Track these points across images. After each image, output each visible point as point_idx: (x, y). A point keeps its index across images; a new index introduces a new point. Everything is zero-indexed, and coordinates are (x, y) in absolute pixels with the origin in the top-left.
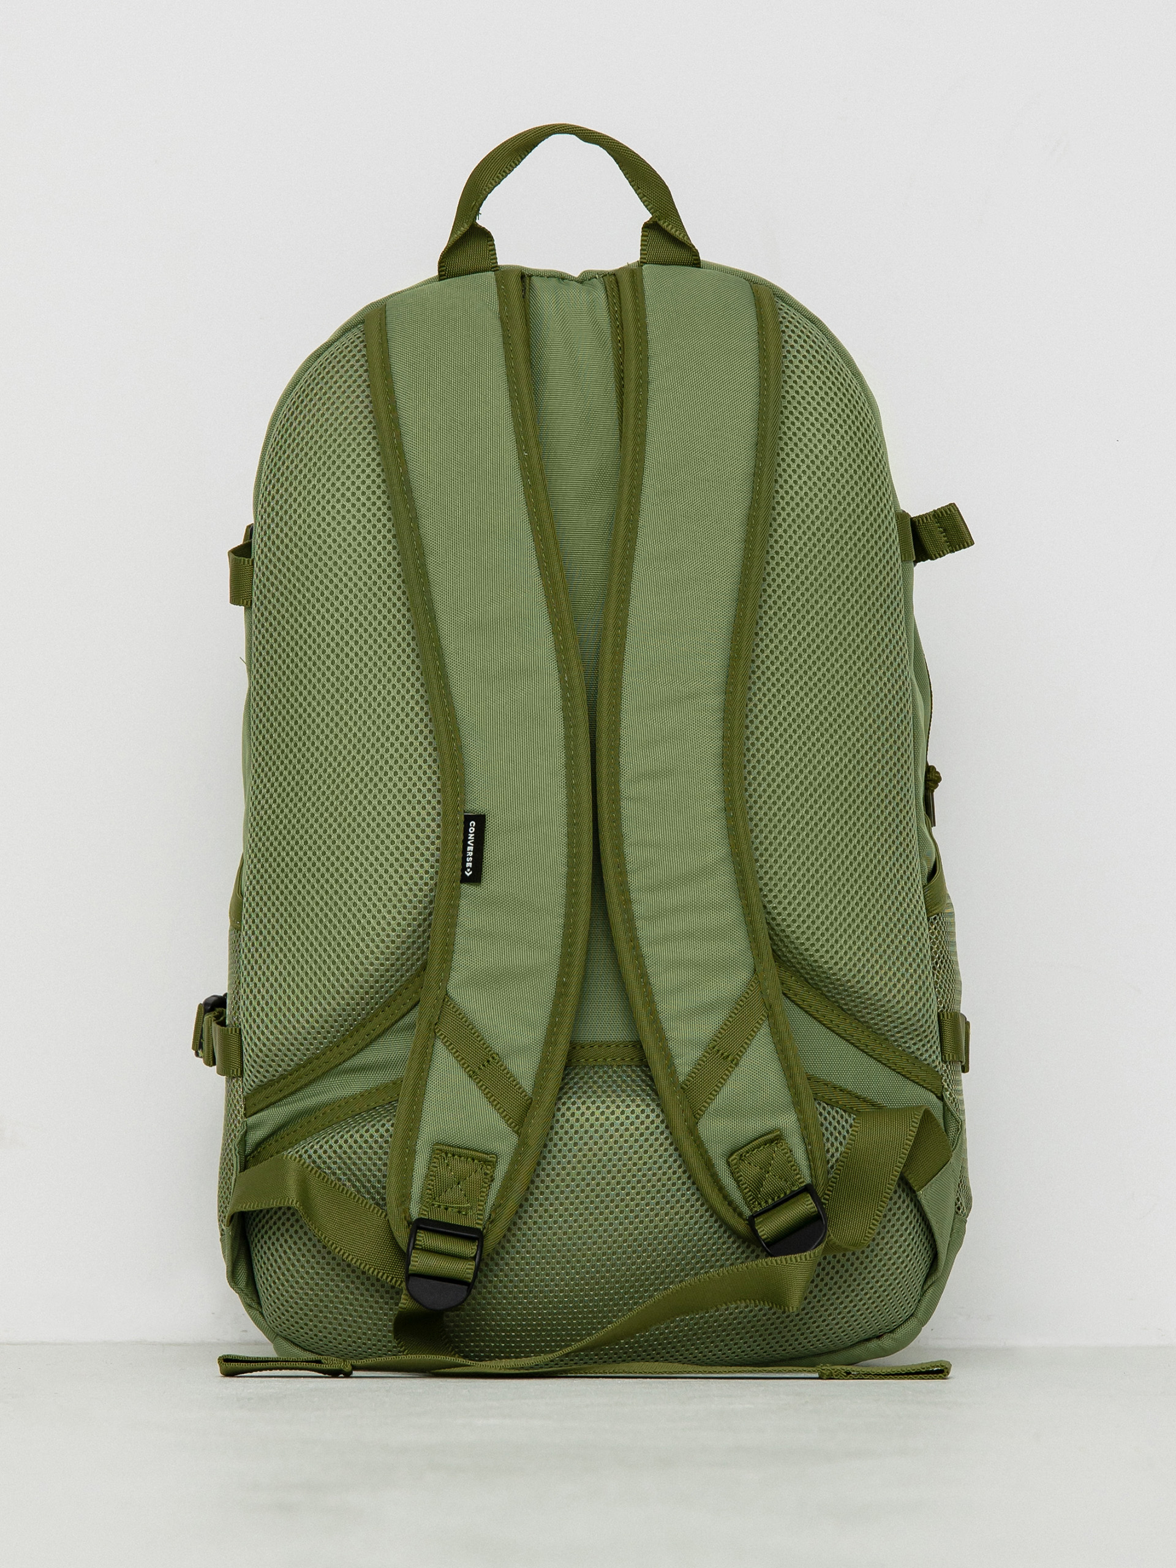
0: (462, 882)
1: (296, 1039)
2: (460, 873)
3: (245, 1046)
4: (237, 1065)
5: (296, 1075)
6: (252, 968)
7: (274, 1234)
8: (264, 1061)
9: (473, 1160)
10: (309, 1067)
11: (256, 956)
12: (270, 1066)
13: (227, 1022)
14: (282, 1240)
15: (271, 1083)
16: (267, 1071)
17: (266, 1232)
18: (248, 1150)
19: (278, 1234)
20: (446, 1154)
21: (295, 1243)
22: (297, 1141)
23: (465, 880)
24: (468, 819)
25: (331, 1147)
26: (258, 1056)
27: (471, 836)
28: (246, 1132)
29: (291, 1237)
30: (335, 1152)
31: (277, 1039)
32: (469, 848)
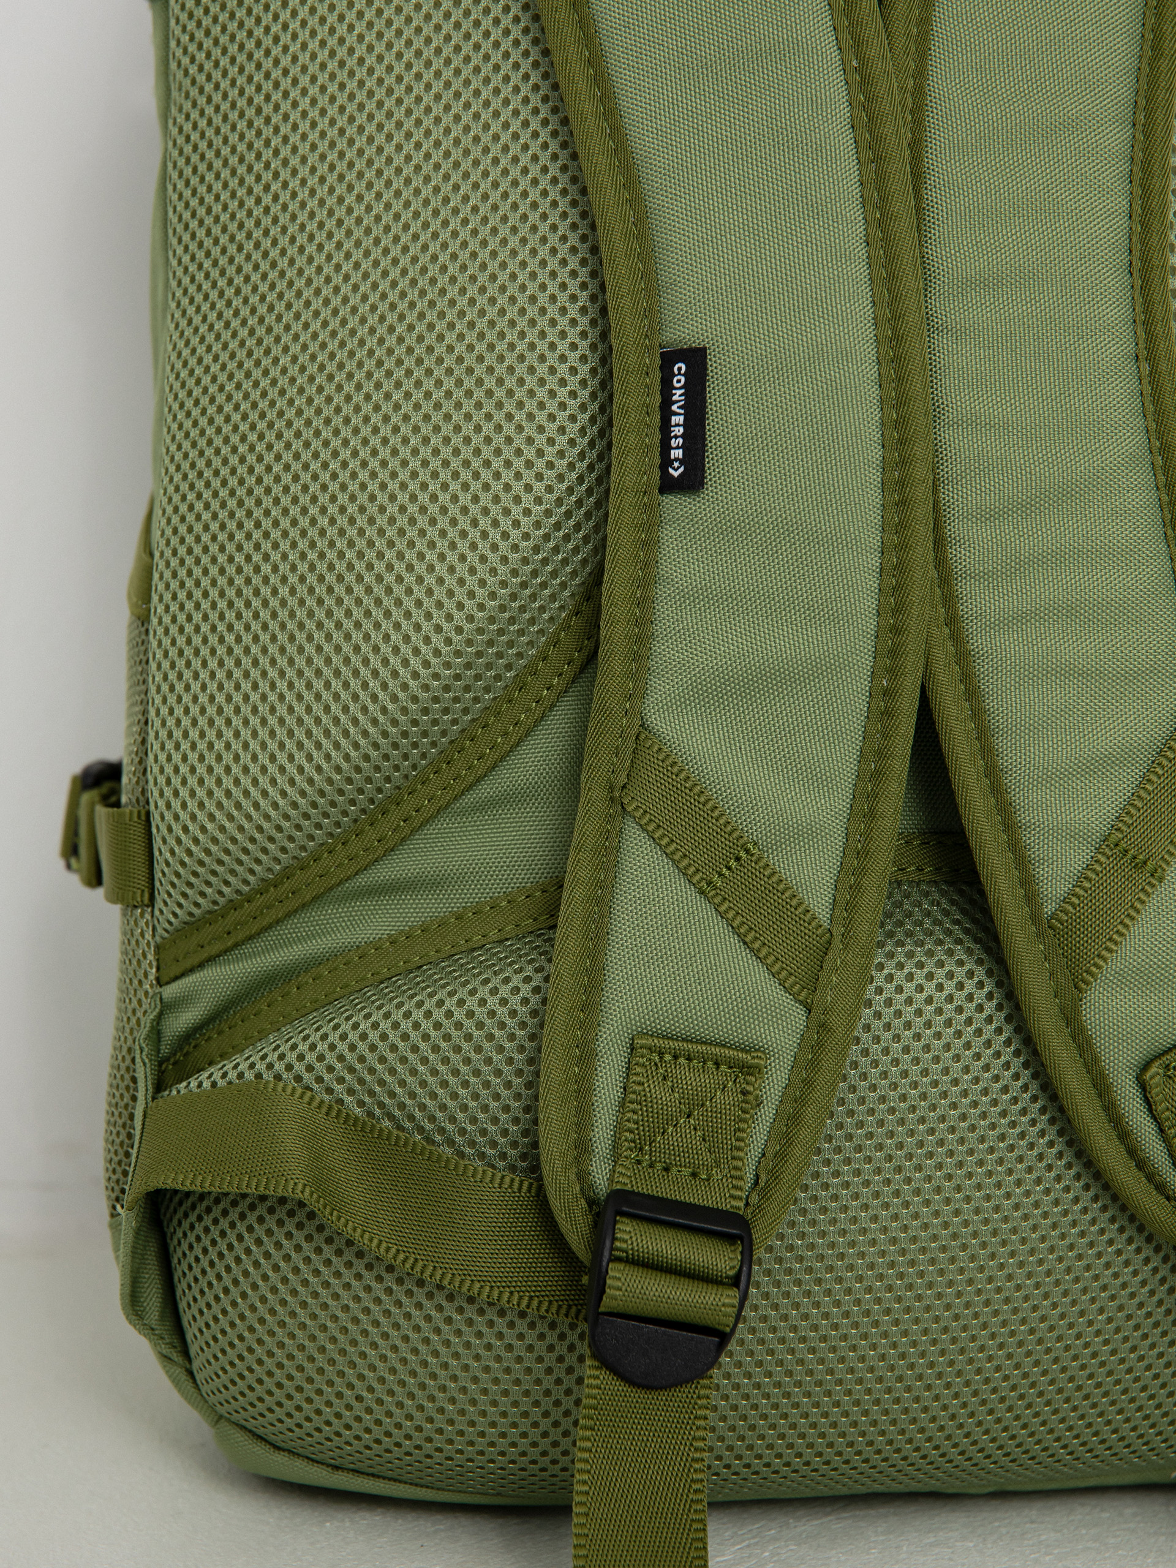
0: (662, 491)
1: (260, 829)
2: (657, 474)
3: (158, 843)
4: (143, 882)
5: (260, 900)
6: (172, 688)
7: (216, 1222)
8: (195, 874)
9: (717, 1064)
10: (287, 885)
11: (181, 663)
12: (208, 884)
13: (124, 799)
14: (232, 1237)
15: (210, 918)
16: (203, 894)
17: (200, 1219)
18: (165, 1050)
19: (224, 1224)
20: (661, 1055)
21: (259, 1242)
22: (263, 1035)
23: (668, 486)
24: (668, 359)
25: (332, 1047)
26: (183, 864)
27: (678, 395)
28: (160, 1015)
29: (250, 1229)
30: (341, 1058)
31: (222, 829)
32: (675, 420)
